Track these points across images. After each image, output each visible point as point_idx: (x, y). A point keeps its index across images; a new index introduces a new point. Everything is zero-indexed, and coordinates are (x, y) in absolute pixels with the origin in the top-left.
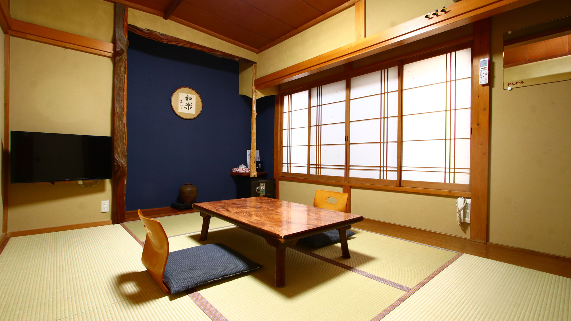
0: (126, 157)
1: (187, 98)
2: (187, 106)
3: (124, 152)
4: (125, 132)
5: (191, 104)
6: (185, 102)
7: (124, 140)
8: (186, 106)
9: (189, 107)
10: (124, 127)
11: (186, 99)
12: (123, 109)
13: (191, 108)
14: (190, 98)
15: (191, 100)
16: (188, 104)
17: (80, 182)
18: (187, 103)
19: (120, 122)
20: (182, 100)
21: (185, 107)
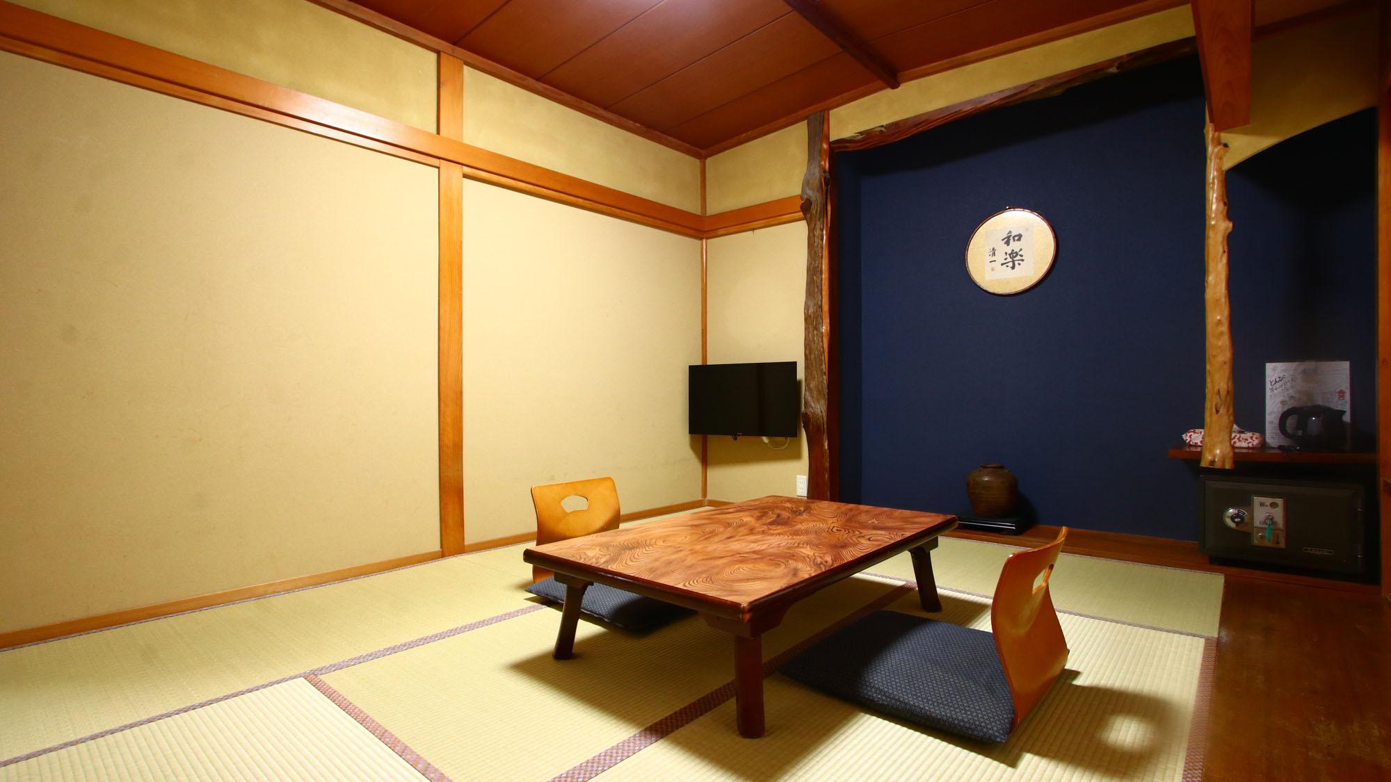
0: (827, 397)
1: (1008, 238)
2: (1009, 260)
3: (822, 387)
4: (824, 352)
5: (1021, 250)
6: (1003, 249)
7: (822, 364)
8: (1006, 259)
9: (1013, 262)
10: (822, 341)
11: (1005, 243)
12: (821, 307)
13: (1020, 262)
14: (1016, 236)
15: (1019, 240)
16: (1010, 255)
17: (765, 439)
18: (1009, 252)
19: (815, 332)
20: (993, 249)
21: (1002, 264)
